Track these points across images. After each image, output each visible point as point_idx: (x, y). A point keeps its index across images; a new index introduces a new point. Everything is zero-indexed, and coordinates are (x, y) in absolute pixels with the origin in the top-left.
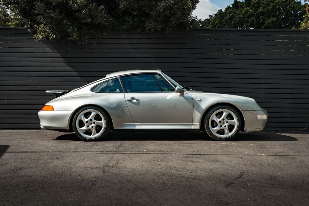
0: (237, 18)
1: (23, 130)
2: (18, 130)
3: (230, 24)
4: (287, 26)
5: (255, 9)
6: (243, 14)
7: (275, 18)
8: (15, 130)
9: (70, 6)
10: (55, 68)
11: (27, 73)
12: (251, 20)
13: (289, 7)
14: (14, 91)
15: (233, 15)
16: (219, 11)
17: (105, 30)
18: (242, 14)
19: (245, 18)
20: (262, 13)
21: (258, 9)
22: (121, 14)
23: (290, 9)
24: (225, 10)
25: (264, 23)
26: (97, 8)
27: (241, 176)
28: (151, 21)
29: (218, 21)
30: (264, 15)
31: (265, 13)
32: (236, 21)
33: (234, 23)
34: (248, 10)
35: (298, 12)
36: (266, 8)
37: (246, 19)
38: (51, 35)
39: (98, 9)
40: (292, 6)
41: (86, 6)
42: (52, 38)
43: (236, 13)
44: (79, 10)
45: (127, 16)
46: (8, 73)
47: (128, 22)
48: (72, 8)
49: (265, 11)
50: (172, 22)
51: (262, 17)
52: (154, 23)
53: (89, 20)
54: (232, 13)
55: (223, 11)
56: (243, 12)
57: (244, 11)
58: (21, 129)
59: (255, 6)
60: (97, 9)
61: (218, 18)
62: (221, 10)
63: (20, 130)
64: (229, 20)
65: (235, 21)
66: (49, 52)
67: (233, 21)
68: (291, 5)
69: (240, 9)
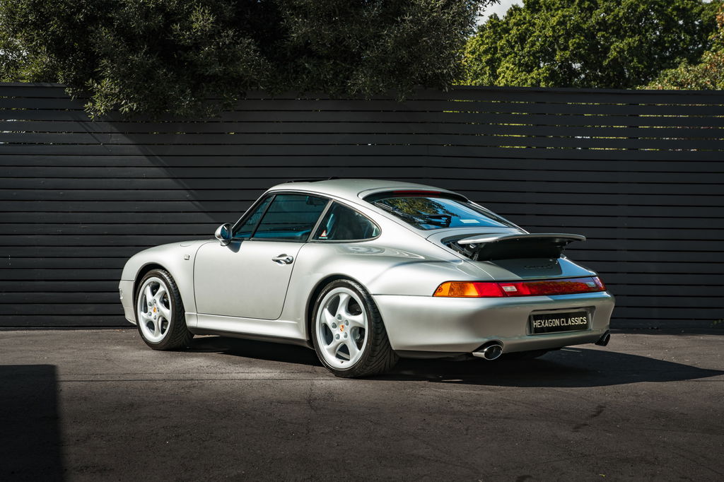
0: (539, 36)
1: (52, 329)
2: (40, 329)
3: (521, 53)
4: (668, 57)
5: (583, 15)
6: (553, 28)
7: (637, 38)
8: (34, 330)
9: (174, 36)
10: (129, 180)
11: (62, 192)
12: (575, 43)
13: (673, 10)
14: (29, 237)
15: (526, 29)
16: (491, 17)
17: (252, 90)
18: (551, 27)
19: (559, 36)
20: (603, 25)
21: (592, 14)
22: (289, 54)
23: (675, 13)
24: (506, 14)
25: (607, 50)
26: (239, 41)
27: (599, 412)
28: (364, 72)
29: (487, 43)
30: (606, 30)
31: (611, 24)
32: (535, 44)
33: (529, 52)
34: (567, 16)
35: (696, 23)
36: (614, 11)
37: (561, 41)
38: (126, 103)
39: (241, 43)
40: (679, 6)
41: (211, 36)
42: (127, 109)
43: (535, 24)
44: (197, 46)
45: (304, 57)
46: (15, 193)
47: (307, 71)
48: (180, 41)
49: (610, 18)
50: (412, 74)
51: (603, 36)
52: (372, 76)
53: (218, 69)
54: (524, 23)
55: (501, 18)
56: (554, 21)
57: (555, 19)
58: (47, 327)
59: (583, 6)
60: (238, 44)
61: (487, 37)
62: (495, 15)
63: (44, 329)
64: (516, 42)
65: (532, 46)
66: (115, 142)
67: (528, 46)
68: (677, 4)
69: (544, 13)
